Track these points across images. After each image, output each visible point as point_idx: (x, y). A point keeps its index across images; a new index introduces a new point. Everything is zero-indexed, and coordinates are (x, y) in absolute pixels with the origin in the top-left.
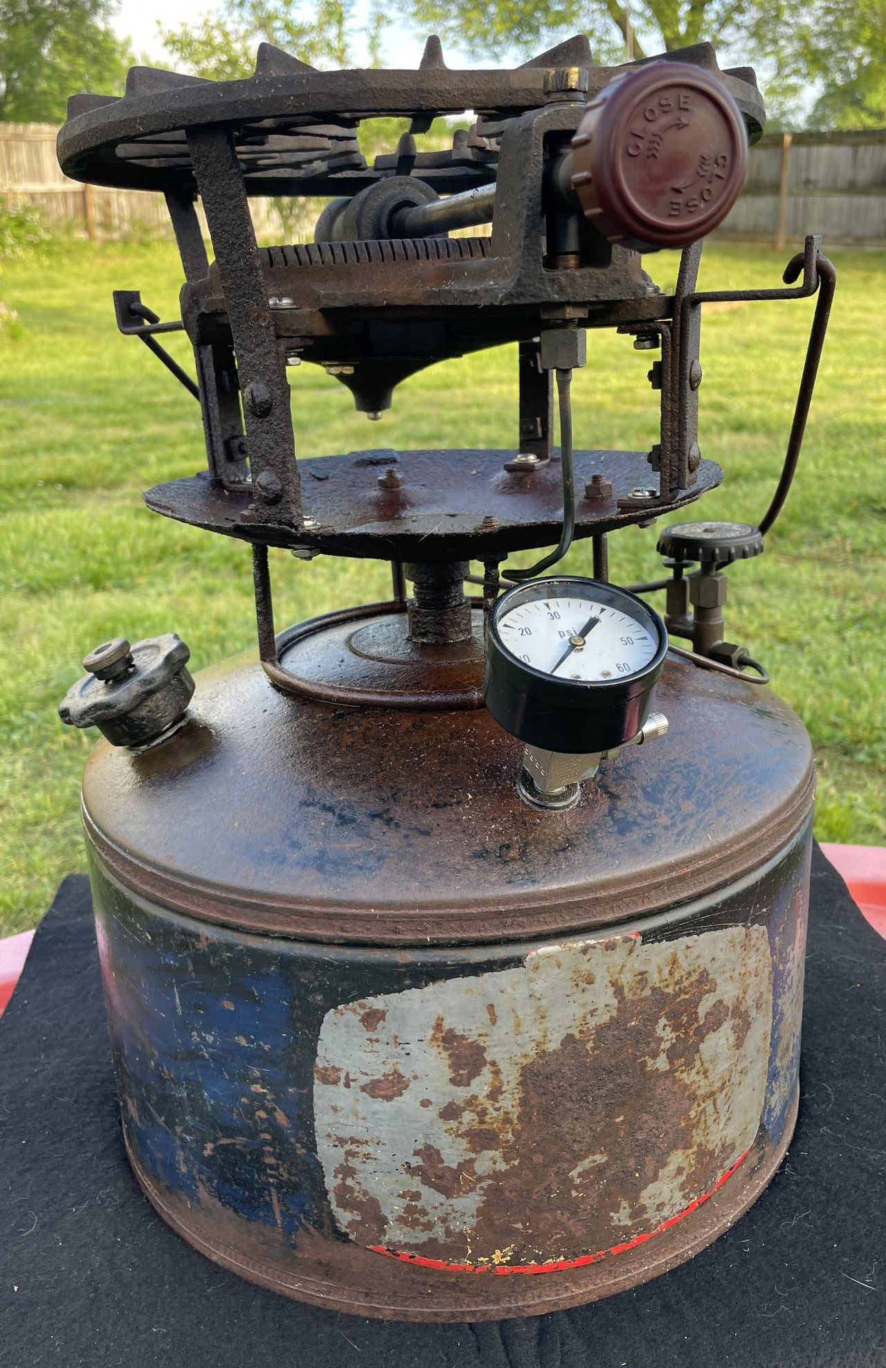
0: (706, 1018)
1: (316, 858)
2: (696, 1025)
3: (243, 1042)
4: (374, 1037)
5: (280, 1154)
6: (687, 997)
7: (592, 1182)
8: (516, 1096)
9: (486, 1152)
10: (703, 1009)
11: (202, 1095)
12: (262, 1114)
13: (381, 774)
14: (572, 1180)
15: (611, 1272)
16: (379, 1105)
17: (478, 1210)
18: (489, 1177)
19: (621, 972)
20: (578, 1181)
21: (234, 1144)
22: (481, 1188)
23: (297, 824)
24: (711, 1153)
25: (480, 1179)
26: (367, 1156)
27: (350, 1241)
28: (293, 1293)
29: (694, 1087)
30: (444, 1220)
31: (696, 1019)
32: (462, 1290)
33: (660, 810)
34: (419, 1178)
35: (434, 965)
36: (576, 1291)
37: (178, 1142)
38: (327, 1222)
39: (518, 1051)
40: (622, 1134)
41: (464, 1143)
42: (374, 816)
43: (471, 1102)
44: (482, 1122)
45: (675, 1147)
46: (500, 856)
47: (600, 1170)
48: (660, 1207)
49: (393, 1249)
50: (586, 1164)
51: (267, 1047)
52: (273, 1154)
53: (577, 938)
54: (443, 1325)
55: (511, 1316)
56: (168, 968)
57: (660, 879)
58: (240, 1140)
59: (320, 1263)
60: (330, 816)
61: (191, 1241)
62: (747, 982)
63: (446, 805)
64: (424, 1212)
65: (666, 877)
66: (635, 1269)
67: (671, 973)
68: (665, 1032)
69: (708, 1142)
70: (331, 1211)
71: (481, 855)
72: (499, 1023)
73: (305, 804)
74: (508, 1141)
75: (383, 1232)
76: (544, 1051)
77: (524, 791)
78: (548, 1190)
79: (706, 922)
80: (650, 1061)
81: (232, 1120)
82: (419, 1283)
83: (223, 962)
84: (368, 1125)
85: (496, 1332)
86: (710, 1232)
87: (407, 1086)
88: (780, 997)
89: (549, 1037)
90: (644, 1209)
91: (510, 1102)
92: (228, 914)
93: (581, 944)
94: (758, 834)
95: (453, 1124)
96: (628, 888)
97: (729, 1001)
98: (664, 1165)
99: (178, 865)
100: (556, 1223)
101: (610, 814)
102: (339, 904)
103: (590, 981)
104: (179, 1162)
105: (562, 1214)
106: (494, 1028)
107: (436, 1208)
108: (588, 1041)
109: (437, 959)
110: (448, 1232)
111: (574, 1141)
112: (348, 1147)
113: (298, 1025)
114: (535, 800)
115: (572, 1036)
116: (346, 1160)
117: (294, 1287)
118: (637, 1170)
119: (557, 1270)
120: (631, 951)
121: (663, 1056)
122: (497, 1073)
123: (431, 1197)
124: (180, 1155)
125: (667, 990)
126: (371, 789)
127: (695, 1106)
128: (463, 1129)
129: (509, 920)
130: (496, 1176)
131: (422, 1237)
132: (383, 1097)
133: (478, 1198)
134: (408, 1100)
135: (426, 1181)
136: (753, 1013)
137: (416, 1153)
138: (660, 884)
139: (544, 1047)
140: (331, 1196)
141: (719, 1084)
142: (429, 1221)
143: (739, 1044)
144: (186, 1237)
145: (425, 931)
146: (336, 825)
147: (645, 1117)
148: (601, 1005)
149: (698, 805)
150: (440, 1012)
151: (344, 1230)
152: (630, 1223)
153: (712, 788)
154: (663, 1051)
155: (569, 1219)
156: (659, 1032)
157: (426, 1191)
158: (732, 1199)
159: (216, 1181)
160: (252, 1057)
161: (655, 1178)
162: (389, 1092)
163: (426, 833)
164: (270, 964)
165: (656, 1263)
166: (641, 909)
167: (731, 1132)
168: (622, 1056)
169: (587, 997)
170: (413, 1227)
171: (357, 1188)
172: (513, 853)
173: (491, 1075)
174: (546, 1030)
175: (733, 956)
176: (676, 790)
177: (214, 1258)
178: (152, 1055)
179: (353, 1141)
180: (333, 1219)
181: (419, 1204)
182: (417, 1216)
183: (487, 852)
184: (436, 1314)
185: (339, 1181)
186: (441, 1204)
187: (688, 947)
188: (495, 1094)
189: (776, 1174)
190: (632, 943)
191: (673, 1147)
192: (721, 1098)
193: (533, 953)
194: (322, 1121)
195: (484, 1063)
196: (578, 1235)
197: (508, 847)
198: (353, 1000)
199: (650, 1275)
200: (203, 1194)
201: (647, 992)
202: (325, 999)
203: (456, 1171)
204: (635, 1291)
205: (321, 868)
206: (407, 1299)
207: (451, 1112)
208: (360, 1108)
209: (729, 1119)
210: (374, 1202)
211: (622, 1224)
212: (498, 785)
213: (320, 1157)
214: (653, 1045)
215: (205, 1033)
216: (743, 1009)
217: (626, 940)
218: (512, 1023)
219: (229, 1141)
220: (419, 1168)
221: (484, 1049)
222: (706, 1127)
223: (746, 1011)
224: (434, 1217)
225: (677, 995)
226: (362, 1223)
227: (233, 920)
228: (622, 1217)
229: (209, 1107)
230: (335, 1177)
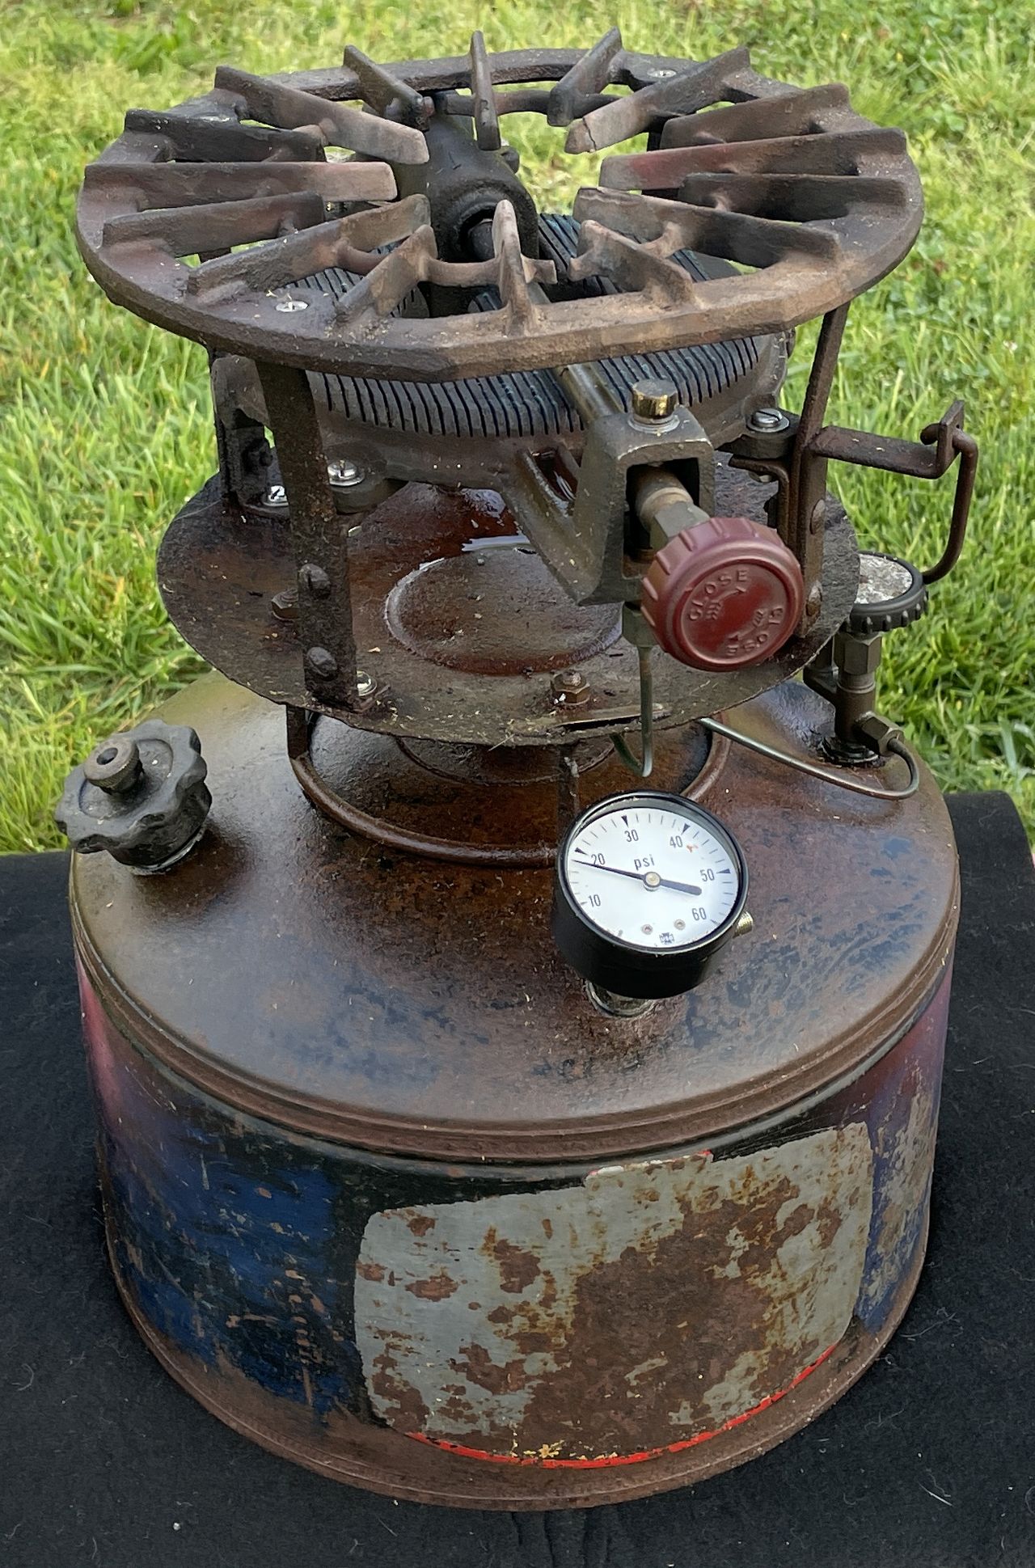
0: (785, 1223)
1: (365, 1062)
2: (773, 1232)
3: (279, 1230)
4: (422, 1242)
5: (314, 1338)
6: (763, 1206)
7: (650, 1385)
8: (571, 1304)
9: (535, 1354)
10: (781, 1217)
11: (228, 1269)
12: (298, 1299)
13: (435, 958)
14: (628, 1382)
15: (668, 1468)
16: (423, 1304)
17: (526, 1407)
18: (538, 1377)
19: (688, 1188)
20: (634, 1383)
21: (264, 1322)
22: (530, 1387)
23: (341, 1016)
24: (789, 1352)
25: (529, 1378)
26: (410, 1350)
27: (388, 1426)
28: (322, 1469)
29: (769, 1290)
30: (489, 1414)
31: (774, 1226)
32: (505, 1481)
33: (745, 1014)
34: (464, 1374)
35: (487, 1181)
36: (629, 1485)
37: (196, 1307)
38: (363, 1406)
39: (574, 1262)
40: (685, 1338)
41: (514, 1345)
42: (427, 1014)
43: (522, 1308)
44: (534, 1326)
45: (746, 1349)
46: (563, 1074)
47: (659, 1373)
48: (726, 1406)
49: (434, 1436)
50: (644, 1367)
51: (305, 1238)
52: (307, 1337)
53: (642, 1159)
54: (484, 1512)
55: (557, 1507)
56: (195, 1142)
57: (735, 1098)
58: (269, 1319)
59: (354, 1444)
60: (379, 1010)
61: (204, 1403)
62: (839, 1181)
63: (507, 1005)
64: (468, 1406)
65: (743, 1096)
66: (695, 1465)
67: (745, 1186)
68: (737, 1241)
69: (784, 1341)
70: (368, 1397)
71: (543, 1071)
72: (554, 1237)
73: (349, 989)
74: (560, 1345)
75: (424, 1421)
76: (602, 1263)
77: (593, 994)
78: (602, 1391)
79: (789, 1133)
80: (718, 1270)
81: (262, 1299)
82: (459, 1471)
83: (260, 1152)
84: (411, 1321)
85: (540, 1522)
86: (786, 1427)
87: (455, 1289)
88: (884, 1184)
89: (608, 1250)
90: (707, 1408)
91: (563, 1309)
92: (268, 1110)
93: (645, 1164)
94: (857, 1035)
95: (503, 1326)
96: (699, 1110)
97: (814, 1203)
98: (731, 1366)
99: (213, 1048)
100: (609, 1421)
101: (688, 1021)
102: (389, 1116)
103: (654, 1197)
104: (196, 1326)
105: (616, 1413)
106: (550, 1241)
107: (481, 1403)
108: (650, 1253)
109: (492, 1176)
110: (493, 1426)
111: (632, 1346)
112: (390, 1340)
113: (341, 1222)
114: (606, 1006)
115: (633, 1249)
116: (387, 1352)
117: (323, 1464)
118: (700, 1373)
119: (609, 1466)
120: (701, 1168)
121: (734, 1265)
122: (550, 1282)
123: (475, 1393)
124: (197, 1321)
125: (740, 1202)
126: (424, 977)
127: (771, 1308)
128: (513, 1331)
129: (569, 1144)
130: (546, 1376)
131: (465, 1428)
132: (429, 1297)
133: (527, 1396)
134: (455, 1302)
135: (471, 1377)
136: (846, 1210)
137: (462, 1351)
138: (734, 1104)
139: (603, 1259)
140: (369, 1383)
141: (800, 1285)
142: (473, 1415)
143: (826, 1241)
144: (200, 1399)
145: (480, 1150)
146: (386, 1022)
147: (711, 1322)
148: (665, 1219)
149: (789, 1006)
150: (492, 1224)
151: (381, 1415)
152: (691, 1422)
153: (809, 981)
154: (734, 1259)
155: (623, 1419)
156: (730, 1241)
157: (470, 1386)
158: (815, 1393)
159: (240, 1353)
160: (287, 1244)
161: (721, 1379)
162: (436, 1294)
163: (484, 1041)
164: (312, 1163)
165: (719, 1460)
166: (712, 1129)
167: (814, 1330)
168: (687, 1267)
169: (650, 1213)
170: (456, 1419)
171: (397, 1378)
172: (578, 1070)
173: (544, 1284)
174: (605, 1244)
175: (821, 1159)
176: (766, 987)
177: (233, 1425)
178: (169, 1217)
179: (395, 1335)
180: (369, 1404)
181: (463, 1398)
182: (460, 1409)
183: (550, 1068)
184: (477, 1502)
185: (377, 1370)
186: (487, 1400)
187: (766, 1160)
188: (547, 1301)
189: (875, 1363)
190: (701, 1162)
191: (743, 1348)
192: (801, 1298)
193: (594, 1174)
194: (363, 1314)
195: (538, 1272)
196: (632, 1433)
197: (572, 1062)
198: (400, 1206)
199: (713, 1472)
200: (222, 1360)
201: (718, 1205)
202: (371, 1203)
203: (504, 1370)
204: (693, 1488)
205: (369, 1074)
206: (446, 1485)
207: (499, 1316)
208: (403, 1305)
209: (812, 1317)
210: (415, 1393)
211: (682, 1423)
212: (566, 981)
213: (359, 1346)
214: (722, 1255)
215: (237, 1212)
216: (832, 1208)
217: (695, 1159)
218: (569, 1237)
219: (258, 1318)
220: (464, 1365)
221: (538, 1260)
222: (783, 1328)
223: (836, 1210)
224: (478, 1411)
225: (753, 1205)
226: (401, 1411)
227: (275, 1116)
228: (682, 1416)
229: (237, 1283)
230: (374, 1365)
